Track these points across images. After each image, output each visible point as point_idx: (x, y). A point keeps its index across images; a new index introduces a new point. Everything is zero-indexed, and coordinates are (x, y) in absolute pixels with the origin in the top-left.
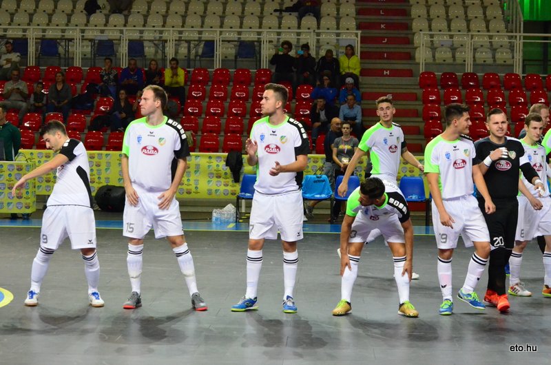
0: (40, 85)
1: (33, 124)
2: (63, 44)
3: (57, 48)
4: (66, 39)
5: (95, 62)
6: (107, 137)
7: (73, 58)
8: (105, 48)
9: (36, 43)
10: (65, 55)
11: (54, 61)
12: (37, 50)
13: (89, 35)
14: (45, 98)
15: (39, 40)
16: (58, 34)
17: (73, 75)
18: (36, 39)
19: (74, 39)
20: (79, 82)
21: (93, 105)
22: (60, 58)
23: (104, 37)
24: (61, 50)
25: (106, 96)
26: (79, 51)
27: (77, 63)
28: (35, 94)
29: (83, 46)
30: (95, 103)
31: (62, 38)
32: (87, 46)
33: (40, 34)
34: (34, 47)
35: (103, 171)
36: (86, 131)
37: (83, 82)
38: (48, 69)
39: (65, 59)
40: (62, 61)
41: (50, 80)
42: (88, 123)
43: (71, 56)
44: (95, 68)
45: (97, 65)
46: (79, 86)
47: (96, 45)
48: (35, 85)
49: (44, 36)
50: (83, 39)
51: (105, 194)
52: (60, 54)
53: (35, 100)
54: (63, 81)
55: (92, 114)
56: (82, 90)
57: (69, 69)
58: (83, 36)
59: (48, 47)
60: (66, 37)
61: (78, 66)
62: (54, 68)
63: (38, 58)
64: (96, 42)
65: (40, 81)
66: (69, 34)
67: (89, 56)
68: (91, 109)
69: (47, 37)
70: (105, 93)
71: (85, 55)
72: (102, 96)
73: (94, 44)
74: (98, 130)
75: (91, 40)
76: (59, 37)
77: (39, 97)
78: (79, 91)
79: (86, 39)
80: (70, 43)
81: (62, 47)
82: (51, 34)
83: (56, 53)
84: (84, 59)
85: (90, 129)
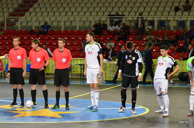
0: (159, 37)
1: (156, 50)
2: (167, 22)
3: (165, 24)
4: (168, 21)
5: (178, 28)
6: (182, 55)
7: (170, 27)
8: (182, 24)
9: (157, 22)
10: (167, 26)
11: (163, 28)
12: (158, 25)
13: (176, 19)
14: (160, 41)
15: (158, 21)
16: (165, 19)
17: (170, 33)
18: (157, 20)
19: (171, 21)
20: (172, 35)
21: (177, 44)
22: (166, 27)
23: (181, 20)
24: (166, 24)
25: (182, 41)
26: (173, 25)
27: (172, 29)
28: (157, 40)
29: (174, 23)
30: (178, 43)
31: (167, 20)
32: (175, 23)
33: (159, 19)
34: (157, 24)
35: (181, 67)
36: (175, 53)
37: (174, 35)
38: (161, 31)
39: (168, 27)
40: (167, 28)
41: (162, 35)
42: (176, 50)
43: (169, 26)
44: (178, 30)
45: (179, 30)
46: (172, 37)
47: (178, 23)
48: (157, 37)
49: (160, 19)
50: (174, 20)
51: (182, 75)
52: (166, 26)
53: (157, 42)
54: (167, 36)
55: (177, 47)
56: (174, 38)
57: (169, 31)
58: (174, 19)
59: (162, 23)
60: (168, 20)
61: (172, 30)
62: (164, 31)
63: (158, 27)
64: (179, 21)
65: (159, 35)
66: (169, 19)
67: (176, 26)
68: (177, 45)
69: (161, 20)
70: (182, 39)
71: (175, 26)
72: (181, 40)
73: (178, 22)
74: (179, 52)
75: (177, 21)
76: (165, 20)
77: (158, 41)
78: (172, 39)
79: (175, 21)
80: (169, 22)
81: (167, 23)
82: (162, 19)
83: (165, 26)
84: (174, 27)
85: (176, 52)
